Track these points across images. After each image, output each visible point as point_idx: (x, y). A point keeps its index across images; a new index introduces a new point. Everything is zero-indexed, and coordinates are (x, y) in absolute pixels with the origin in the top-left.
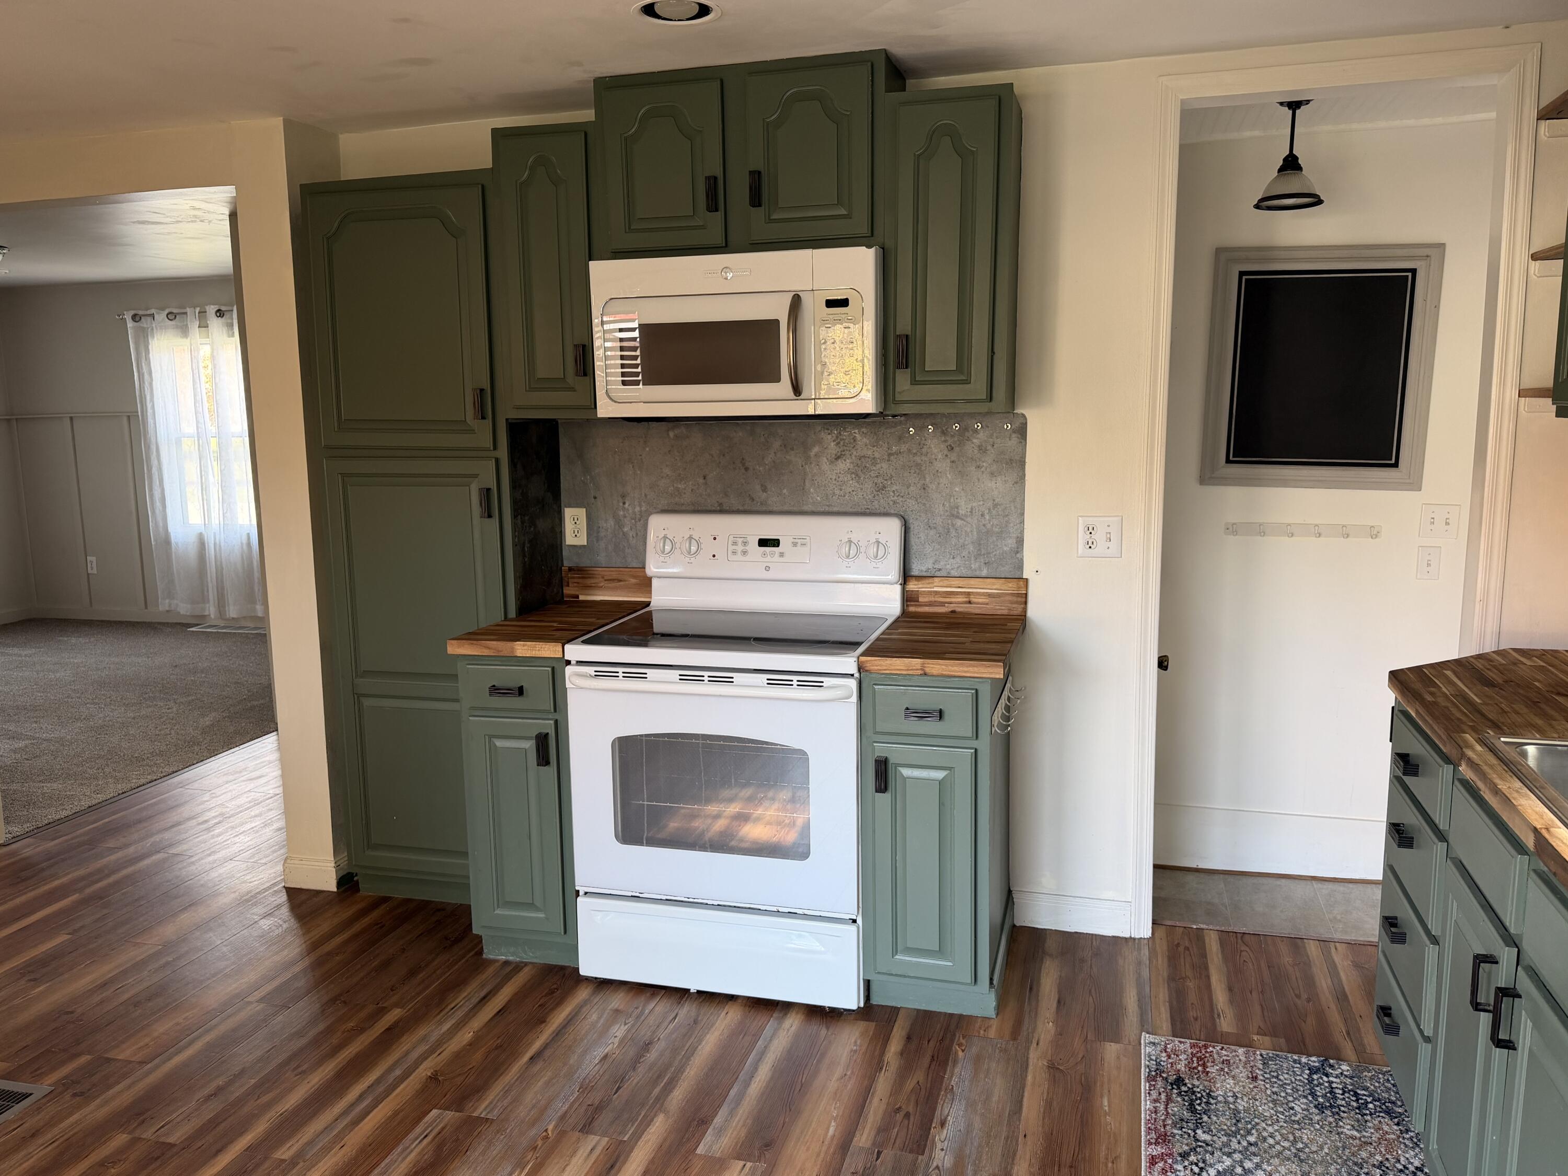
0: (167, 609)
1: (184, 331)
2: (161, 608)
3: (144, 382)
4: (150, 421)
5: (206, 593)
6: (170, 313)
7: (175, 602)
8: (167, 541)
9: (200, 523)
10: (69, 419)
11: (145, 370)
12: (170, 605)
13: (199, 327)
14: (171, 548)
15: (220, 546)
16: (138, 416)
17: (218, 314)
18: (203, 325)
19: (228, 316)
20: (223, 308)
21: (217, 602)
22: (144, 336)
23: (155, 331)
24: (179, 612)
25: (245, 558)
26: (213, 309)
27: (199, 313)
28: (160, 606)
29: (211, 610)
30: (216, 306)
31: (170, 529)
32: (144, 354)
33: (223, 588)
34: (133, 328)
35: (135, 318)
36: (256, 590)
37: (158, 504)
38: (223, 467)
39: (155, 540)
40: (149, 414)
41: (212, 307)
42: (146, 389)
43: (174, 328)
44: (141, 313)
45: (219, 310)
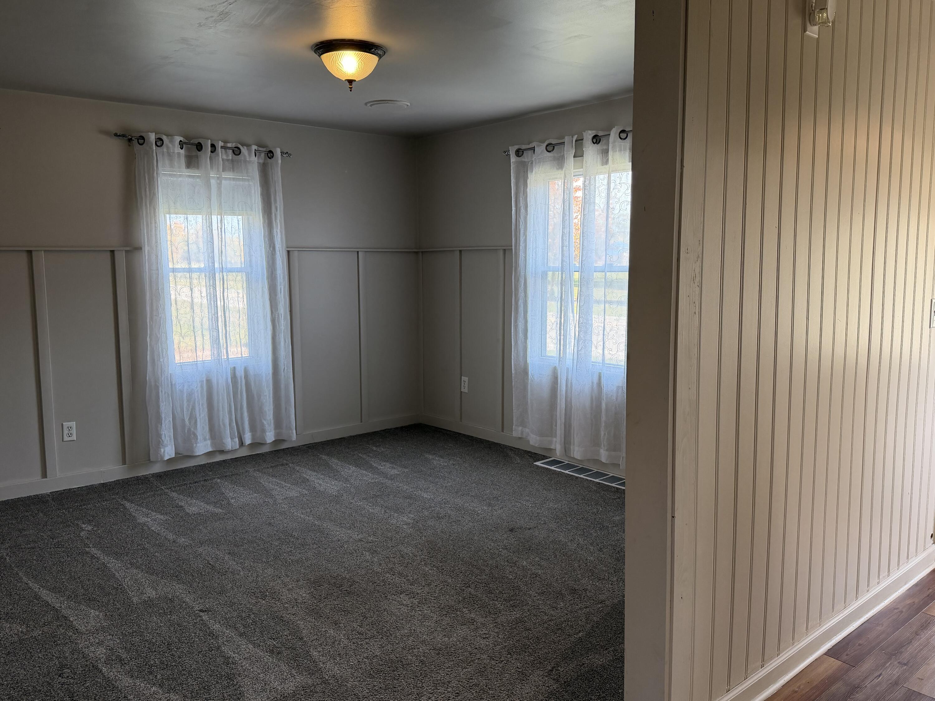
0: (520, 436)
1: (560, 162)
2: (515, 434)
3: (520, 217)
4: (522, 254)
5: (554, 426)
6: (549, 144)
7: (527, 430)
8: (525, 372)
9: (556, 356)
10: (458, 252)
11: (522, 204)
12: (522, 432)
13: (574, 157)
14: (527, 379)
15: (571, 383)
16: (512, 249)
17: (595, 141)
18: (579, 155)
19: (604, 142)
20: (600, 134)
21: (563, 439)
22: (524, 172)
23: (534, 163)
24: (529, 441)
25: (594, 398)
26: (590, 135)
27: (576, 141)
28: (514, 432)
29: (557, 447)
30: (594, 131)
31: (529, 361)
32: (522, 189)
33: (570, 426)
34: (516, 162)
35: (519, 153)
36: (602, 433)
37: (521, 335)
38: (582, 304)
39: (516, 370)
40: (521, 248)
41: (590, 132)
42: (521, 223)
43: (551, 161)
44: (523, 147)
45: (595, 137)
